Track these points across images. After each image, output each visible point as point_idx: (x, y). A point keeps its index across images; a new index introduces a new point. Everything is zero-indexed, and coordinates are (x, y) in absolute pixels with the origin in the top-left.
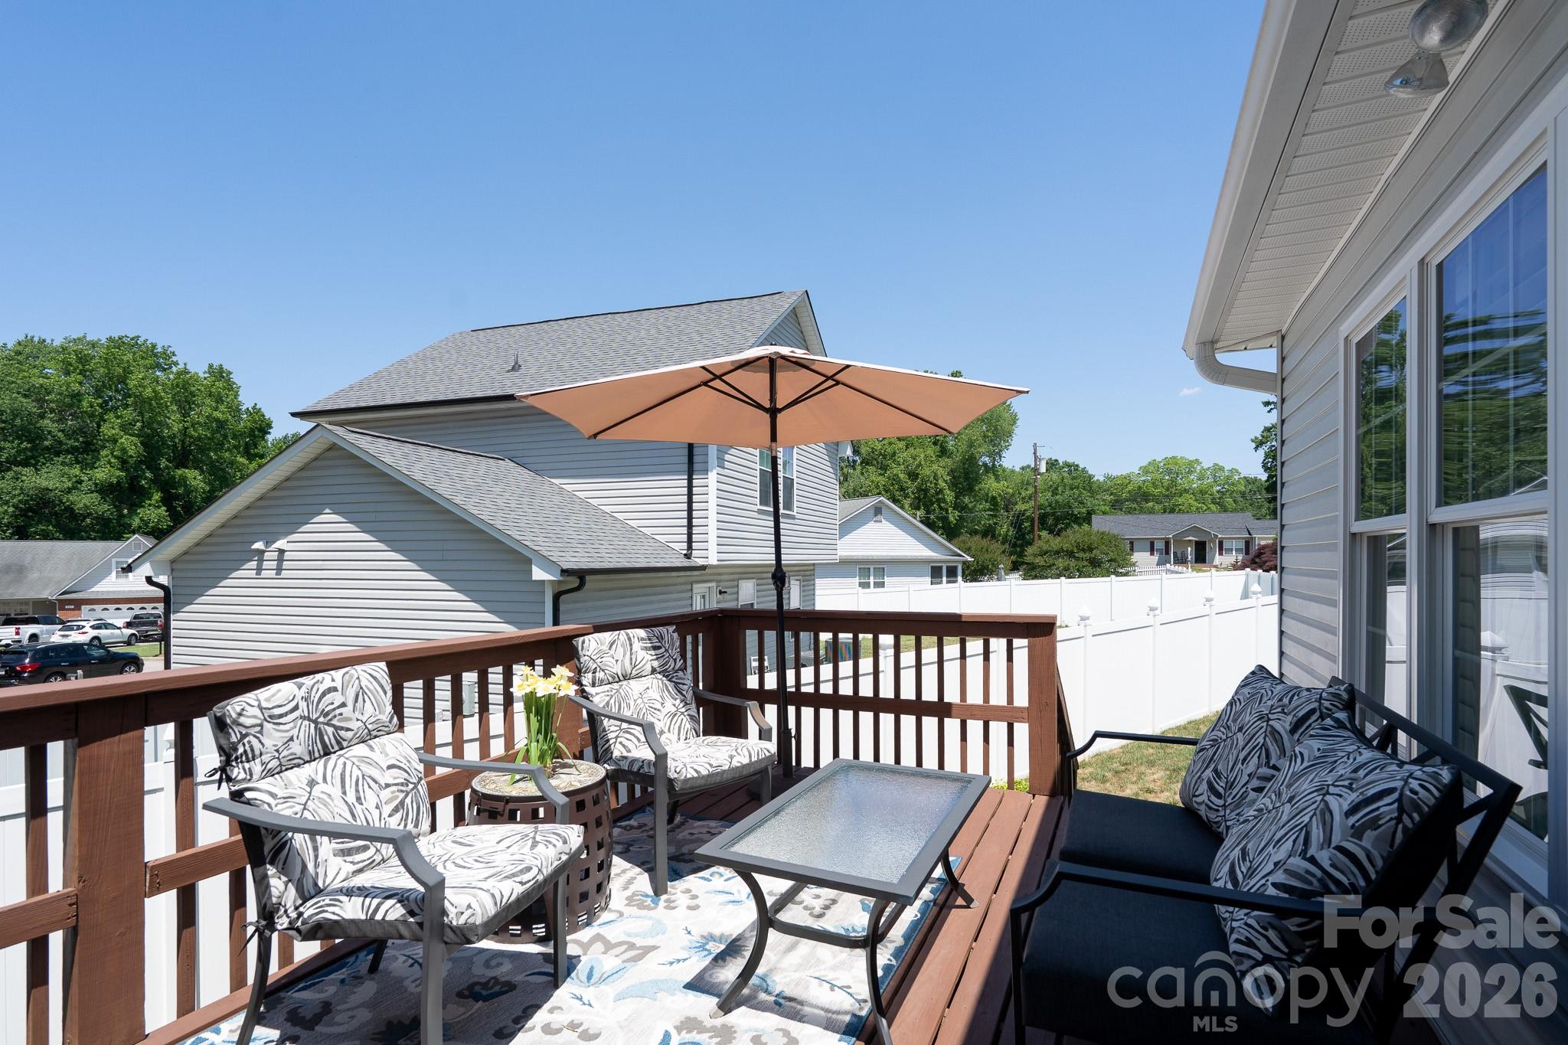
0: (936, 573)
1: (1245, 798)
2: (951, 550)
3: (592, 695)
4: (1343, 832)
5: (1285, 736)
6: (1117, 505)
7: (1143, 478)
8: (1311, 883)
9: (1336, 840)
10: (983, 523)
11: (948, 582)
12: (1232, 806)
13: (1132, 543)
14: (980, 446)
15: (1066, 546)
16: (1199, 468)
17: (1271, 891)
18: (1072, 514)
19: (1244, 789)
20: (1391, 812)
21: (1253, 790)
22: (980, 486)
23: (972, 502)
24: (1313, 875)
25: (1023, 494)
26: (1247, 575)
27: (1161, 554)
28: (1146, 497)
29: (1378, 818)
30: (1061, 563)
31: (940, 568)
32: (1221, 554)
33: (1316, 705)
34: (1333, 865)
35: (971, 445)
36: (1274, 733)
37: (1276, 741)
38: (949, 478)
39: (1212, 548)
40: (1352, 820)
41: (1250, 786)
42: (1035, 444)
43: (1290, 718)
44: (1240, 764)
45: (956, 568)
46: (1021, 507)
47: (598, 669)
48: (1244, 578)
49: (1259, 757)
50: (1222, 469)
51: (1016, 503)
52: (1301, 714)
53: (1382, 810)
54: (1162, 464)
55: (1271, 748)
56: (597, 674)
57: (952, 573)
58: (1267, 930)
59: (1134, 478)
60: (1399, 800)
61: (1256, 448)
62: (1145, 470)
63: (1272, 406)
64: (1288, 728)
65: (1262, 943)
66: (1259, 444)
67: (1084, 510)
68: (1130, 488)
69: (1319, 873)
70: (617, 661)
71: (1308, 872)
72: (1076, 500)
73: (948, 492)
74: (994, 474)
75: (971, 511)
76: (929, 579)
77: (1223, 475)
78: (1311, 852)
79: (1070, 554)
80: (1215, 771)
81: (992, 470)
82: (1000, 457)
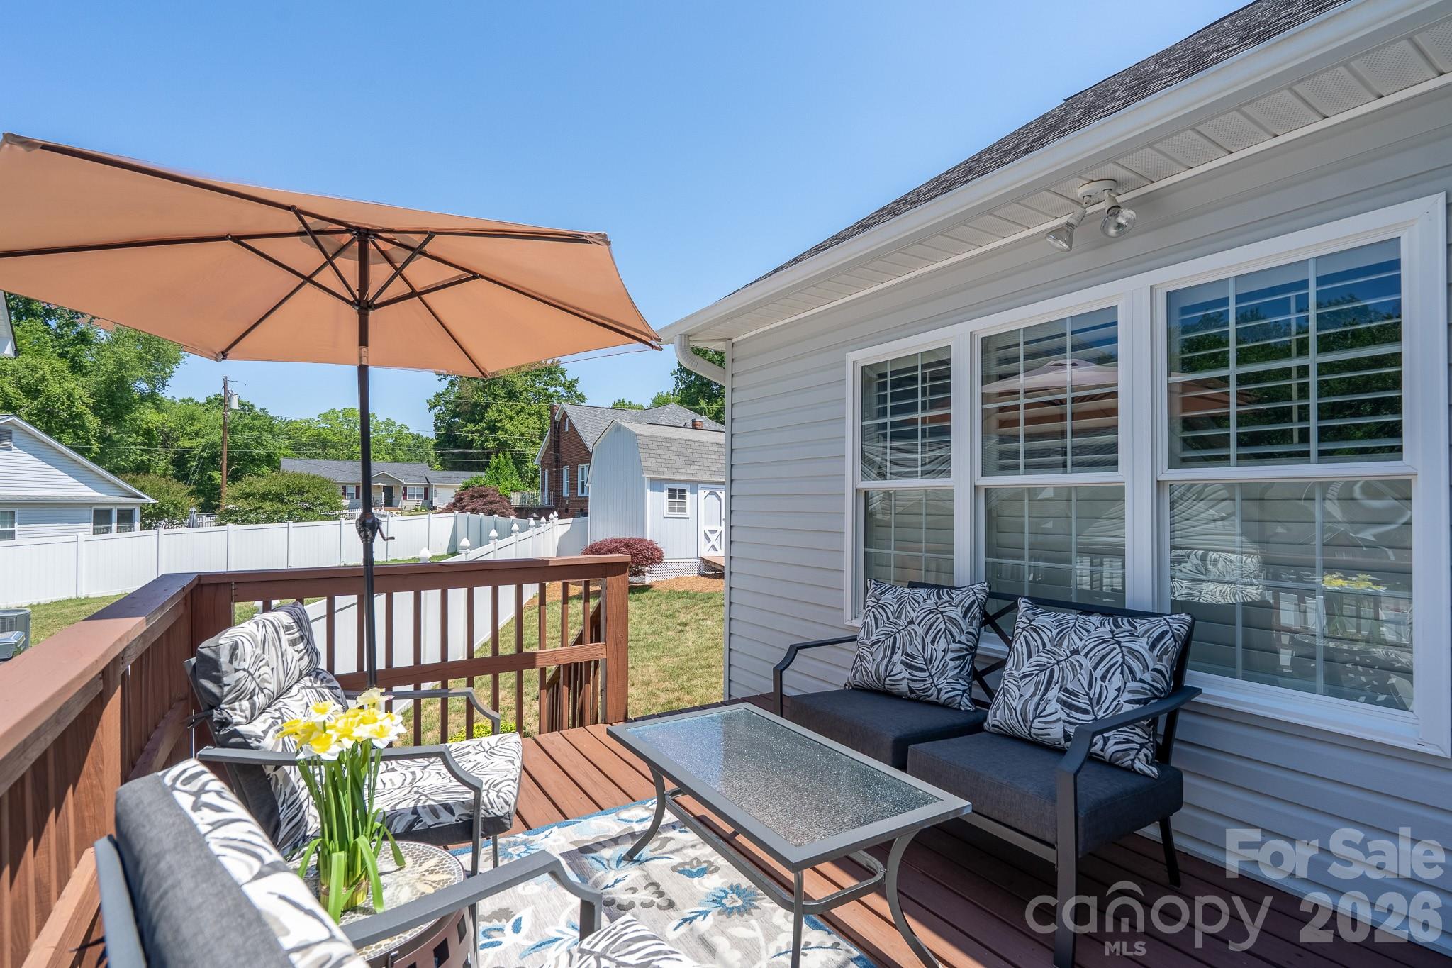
0: (101, 518)
1: (947, 666)
2: (124, 490)
3: (257, 738)
4: (1153, 660)
5: (961, 621)
6: (297, 449)
7: (323, 425)
8: (1147, 694)
9: (1151, 665)
10: (132, 458)
11: (119, 530)
12: (938, 674)
13: (344, 488)
14: (134, 368)
15: (273, 489)
16: (374, 421)
17: (1127, 708)
18: (250, 455)
19: (943, 661)
20: (1172, 643)
21: (950, 660)
22: (133, 415)
23: (117, 433)
24: (1146, 689)
25: (189, 430)
26: (456, 517)
27: (352, 498)
28: (325, 444)
29: (1167, 648)
30: (268, 506)
31: (109, 512)
32: (405, 499)
33: (974, 598)
34: (1153, 680)
35: (121, 365)
36: (951, 619)
37: (955, 625)
38: (91, 401)
39: (396, 494)
40: (1155, 652)
41: (947, 658)
42: (226, 377)
43: (960, 608)
44: (930, 646)
45: (131, 512)
46: (185, 443)
47: (257, 689)
48: (453, 519)
49: (946, 638)
50: (394, 424)
51: (178, 439)
52: (967, 605)
53: (1168, 642)
54: (341, 414)
55: (953, 630)
56: (255, 698)
57: (125, 517)
58: (1134, 729)
59: (313, 425)
60: (1173, 636)
61: (430, 410)
62: (325, 417)
63: (442, 377)
64: (961, 615)
65: (1135, 738)
66: (433, 406)
67: (264, 452)
68: (310, 434)
69: (1148, 687)
70: (272, 669)
71: (1142, 688)
72: (256, 441)
73: (91, 418)
74: (154, 403)
75: (113, 443)
76: (90, 527)
77: (395, 430)
78: (1138, 677)
79: (279, 498)
80: (905, 653)
81: (151, 397)
82: (163, 385)
